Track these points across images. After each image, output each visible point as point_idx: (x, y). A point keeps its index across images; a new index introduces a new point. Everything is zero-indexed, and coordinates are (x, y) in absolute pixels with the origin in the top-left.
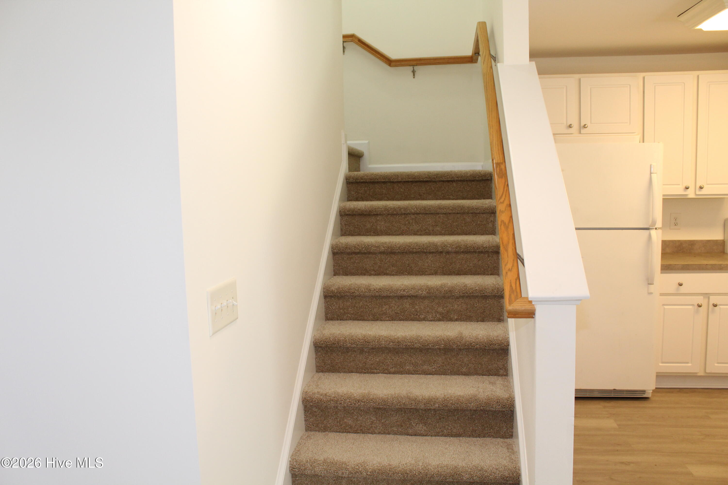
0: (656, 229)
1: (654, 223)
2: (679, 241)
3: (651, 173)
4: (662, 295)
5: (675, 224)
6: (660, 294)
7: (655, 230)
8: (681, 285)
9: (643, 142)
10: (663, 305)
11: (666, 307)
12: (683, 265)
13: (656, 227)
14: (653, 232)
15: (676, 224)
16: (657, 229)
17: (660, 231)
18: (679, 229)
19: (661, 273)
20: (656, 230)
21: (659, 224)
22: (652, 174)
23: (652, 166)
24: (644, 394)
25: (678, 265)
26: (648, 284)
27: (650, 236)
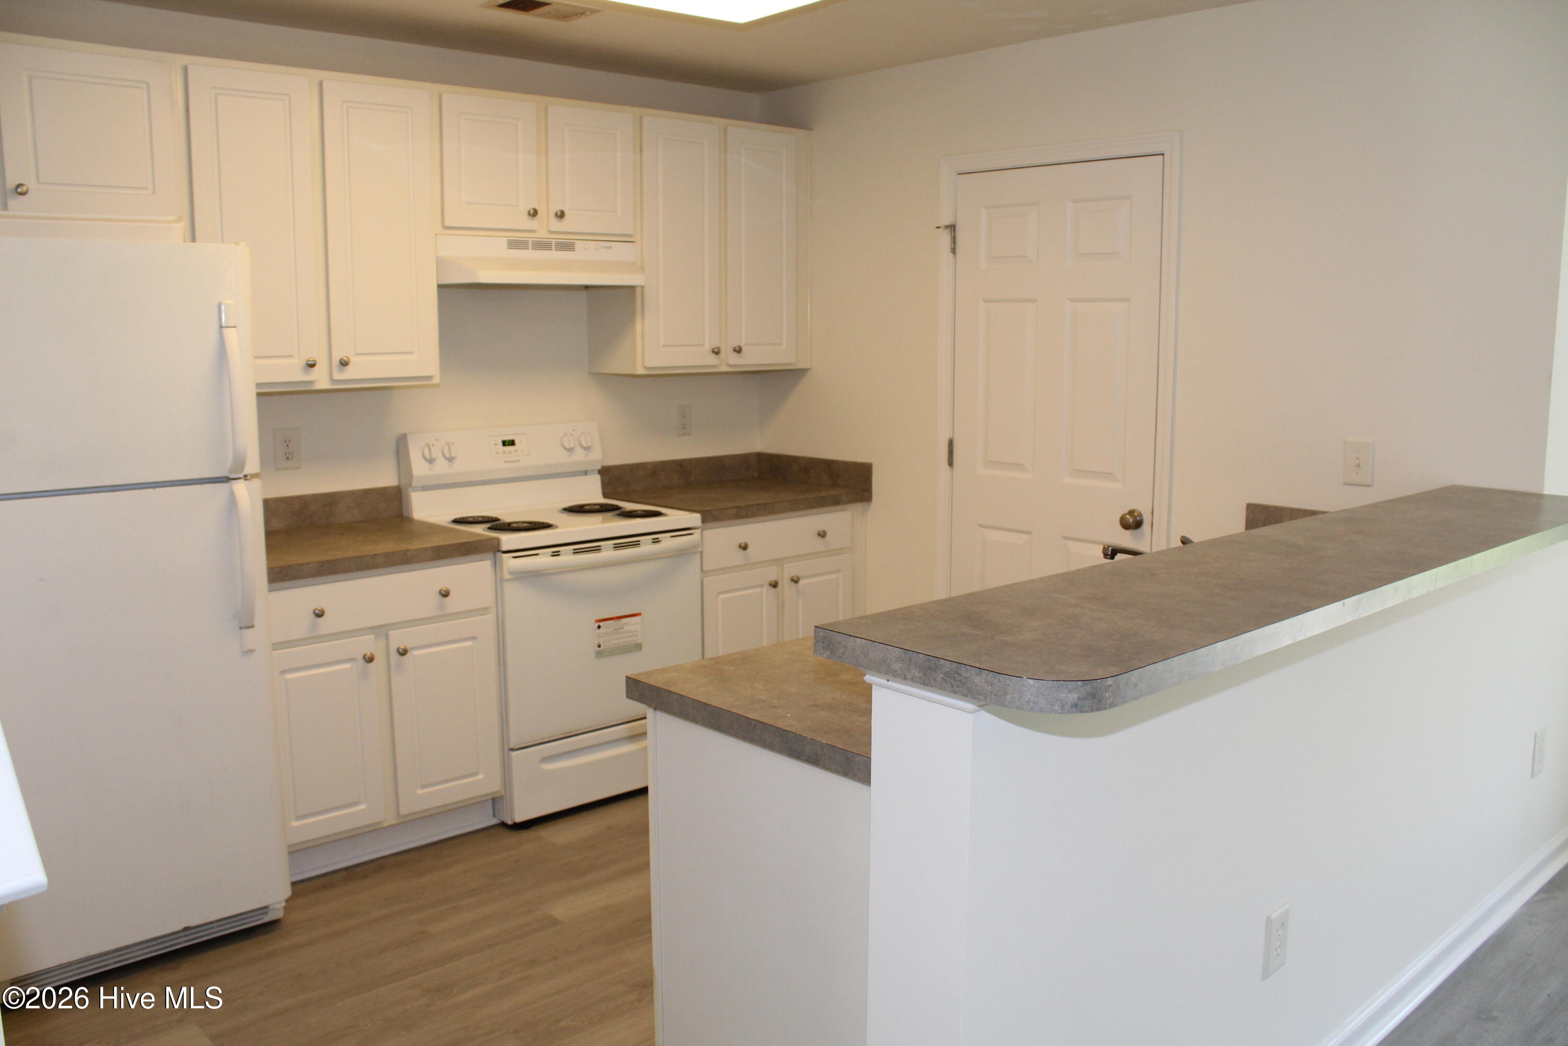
0: (246, 476)
1: (240, 463)
2: (299, 498)
3: (221, 327)
4: (276, 646)
5: (288, 455)
6: (274, 644)
7: (242, 480)
8: (319, 614)
9: (194, 239)
10: (283, 672)
11: (289, 676)
12: (322, 564)
13: (245, 472)
14: (240, 488)
15: (290, 457)
16: (248, 477)
17: (256, 483)
18: (299, 468)
19: (270, 591)
20: (246, 482)
21: (252, 465)
22: (225, 330)
23: (223, 308)
24: (266, 913)
25: (308, 564)
26: (241, 628)
27: (232, 500)
